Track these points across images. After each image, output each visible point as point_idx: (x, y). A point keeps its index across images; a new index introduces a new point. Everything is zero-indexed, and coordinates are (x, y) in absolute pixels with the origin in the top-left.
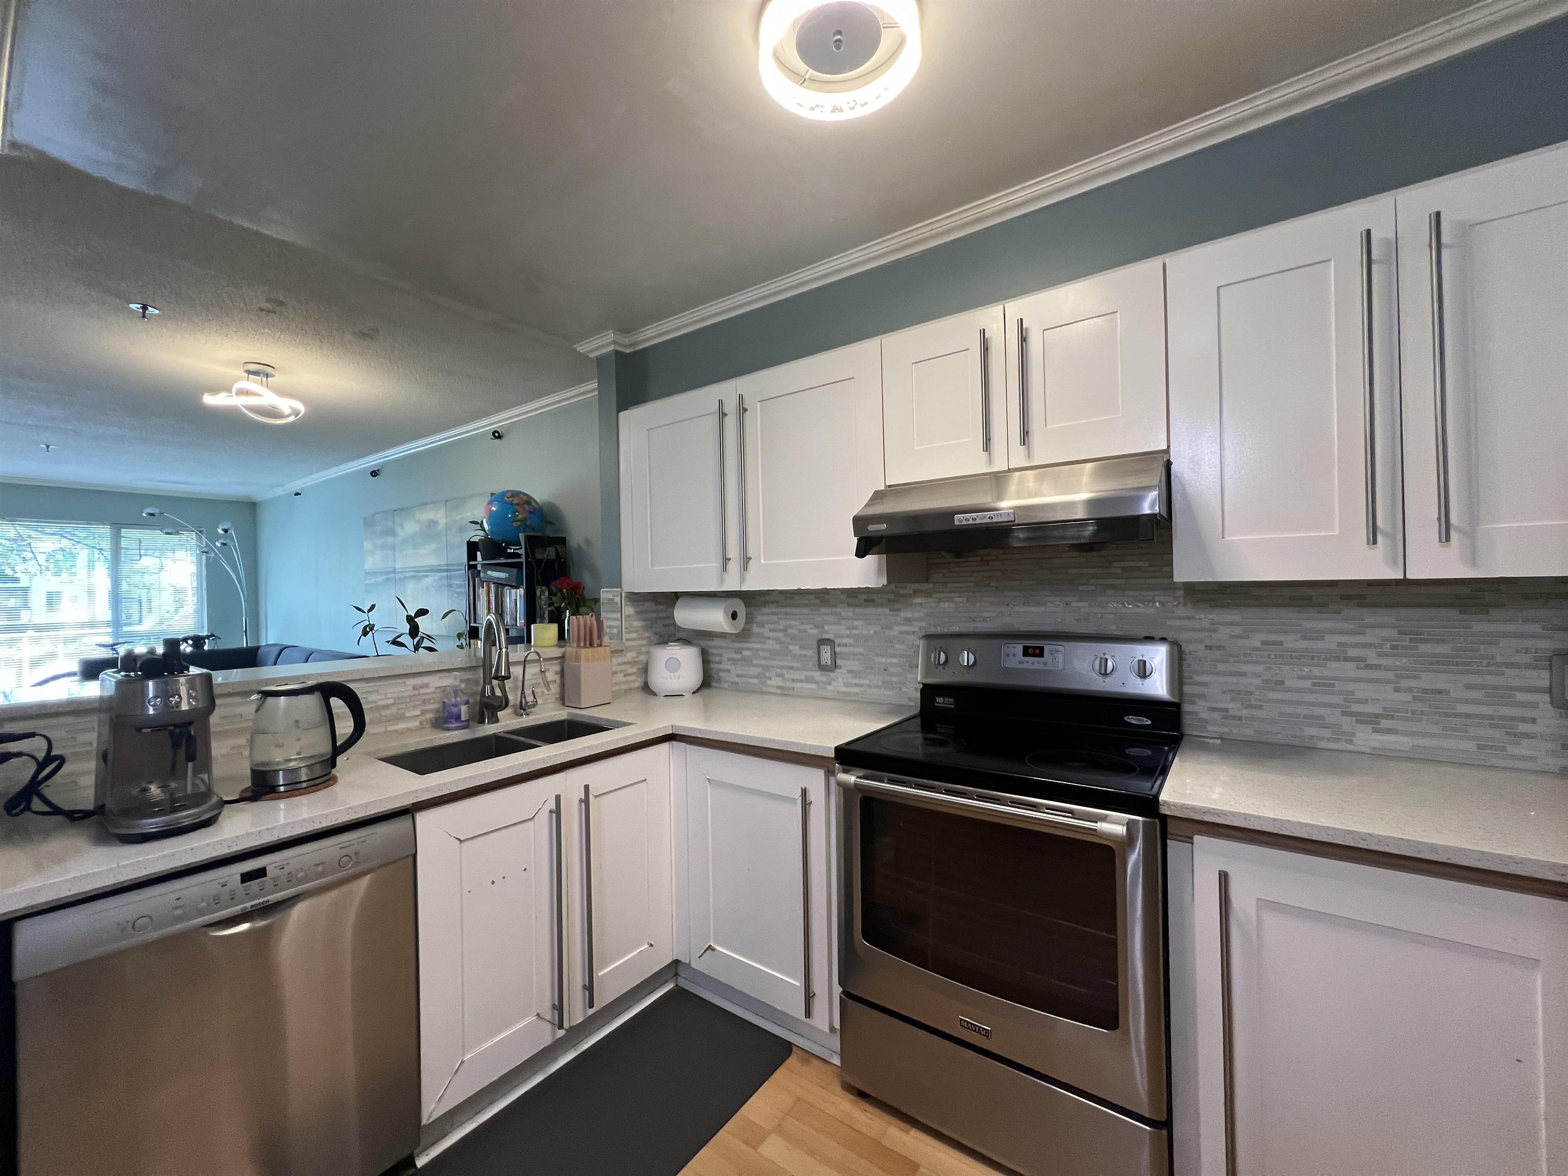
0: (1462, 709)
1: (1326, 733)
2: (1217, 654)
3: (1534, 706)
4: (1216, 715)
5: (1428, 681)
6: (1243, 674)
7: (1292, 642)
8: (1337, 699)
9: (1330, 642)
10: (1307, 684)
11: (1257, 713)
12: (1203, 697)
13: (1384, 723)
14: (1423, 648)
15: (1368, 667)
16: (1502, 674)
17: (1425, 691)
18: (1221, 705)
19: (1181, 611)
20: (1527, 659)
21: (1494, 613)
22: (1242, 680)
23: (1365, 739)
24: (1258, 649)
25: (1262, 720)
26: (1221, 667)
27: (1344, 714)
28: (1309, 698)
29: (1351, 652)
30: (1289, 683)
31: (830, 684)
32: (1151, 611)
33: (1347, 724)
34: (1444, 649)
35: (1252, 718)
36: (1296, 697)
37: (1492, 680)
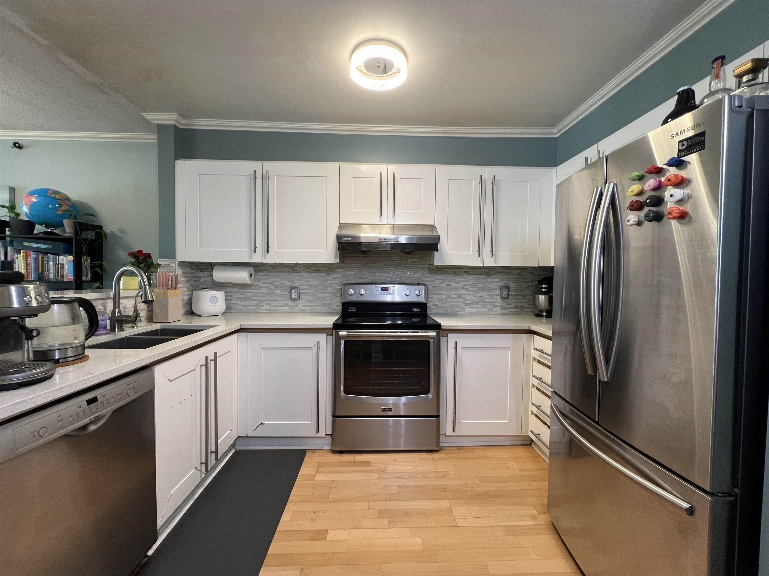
0: (486, 300)
1: (459, 309)
2: (436, 288)
3: (497, 299)
4: (434, 307)
5: (480, 294)
6: (441, 294)
7: (453, 284)
8: (461, 300)
9: (461, 284)
10: (455, 296)
11: (445, 305)
12: (432, 302)
13: (471, 306)
14: (479, 285)
15: (469, 291)
16: (492, 291)
17: (479, 296)
18: (436, 304)
19: (427, 275)
20: (496, 287)
21: (492, 276)
22: (441, 296)
23: (468, 310)
24: (445, 287)
25: (446, 307)
26: (437, 292)
27: (463, 304)
28: (456, 300)
29: (466, 287)
30: (452, 296)
31: (296, 306)
32: (418, 275)
33: (464, 306)
34: (483, 285)
35: (443, 307)
36: (454, 300)
37: (491, 293)
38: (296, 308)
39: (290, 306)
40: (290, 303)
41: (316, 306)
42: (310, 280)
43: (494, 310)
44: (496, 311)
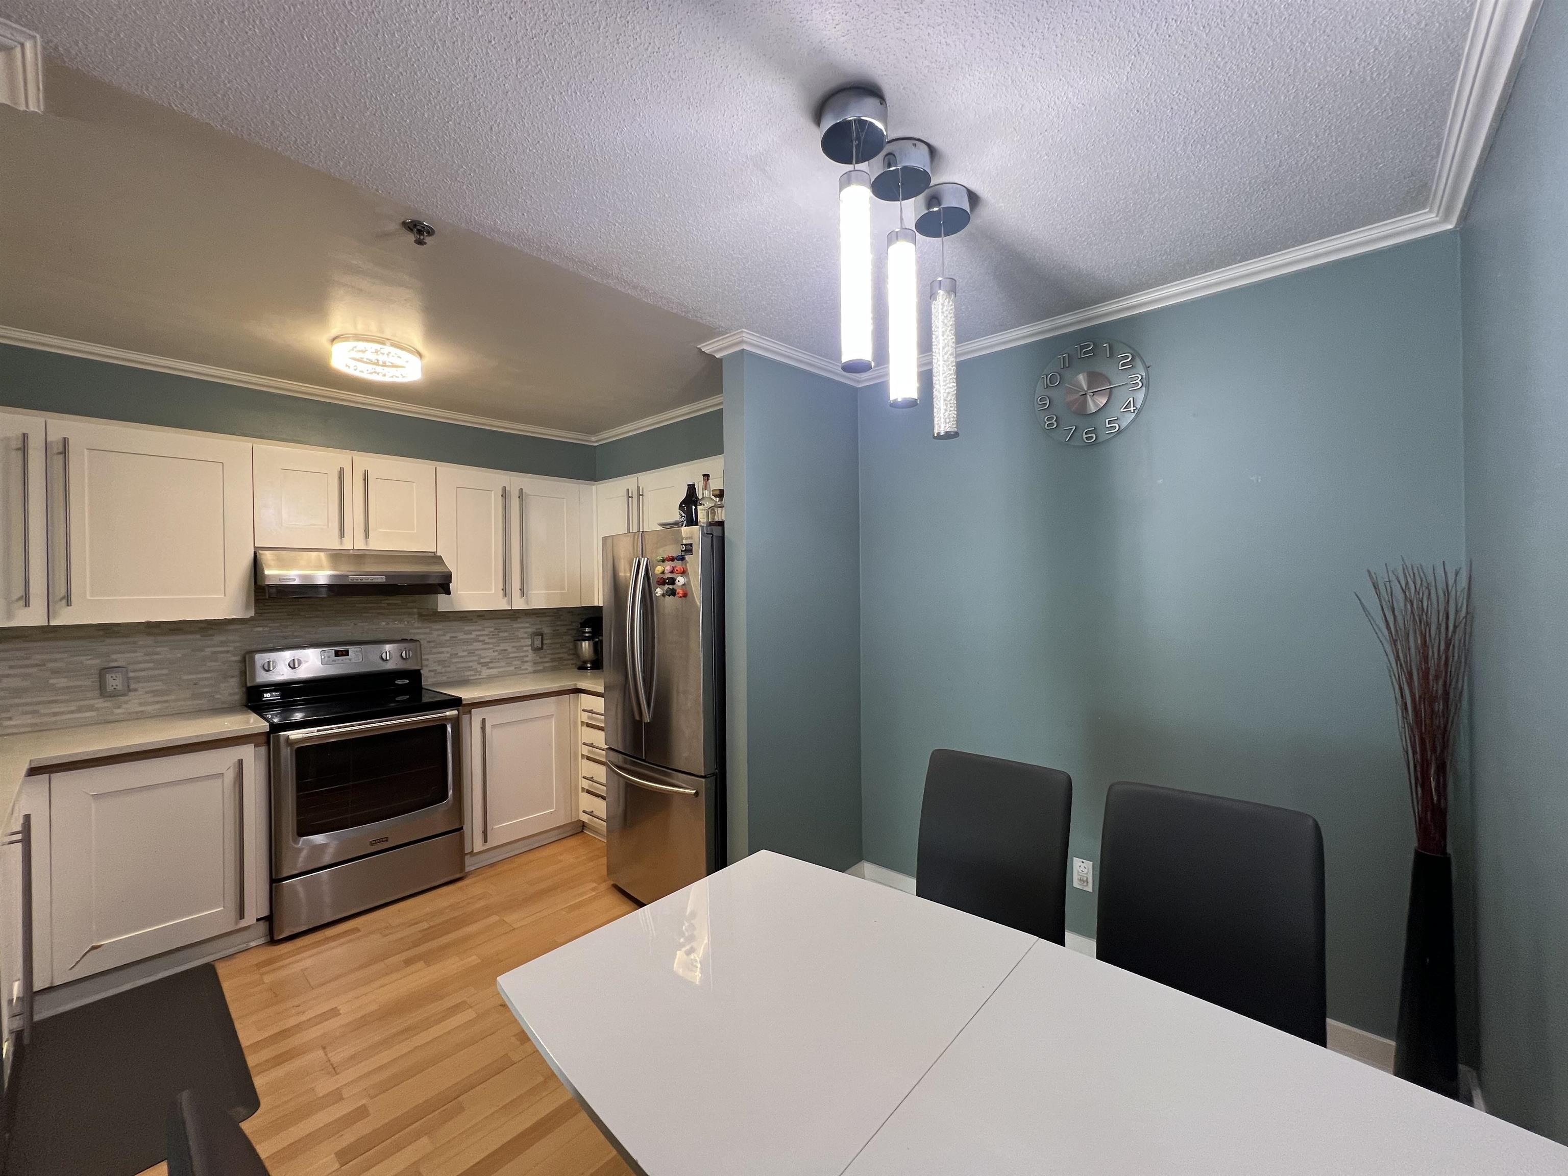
0: (511, 655)
1: (472, 673)
2: (432, 644)
3: (527, 651)
4: (432, 674)
5: (503, 646)
6: (443, 653)
7: (461, 636)
8: (475, 658)
9: (473, 636)
10: (465, 653)
11: (448, 669)
12: (427, 666)
13: (491, 665)
14: (501, 634)
15: (486, 643)
16: (520, 641)
17: (502, 650)
18: (434, 668)
19: (416, 625)
20: (526, 635)
21: (519, 620)
22: (442, 655)
23: (485, 672)
24: (448, 640)
25: (450, 672)
26: (434, 650)
27: (478, 664)
28: (466, 659)
29: (481, 638)
30: (460, 654)
31: (119, 708)
32: (403, 626)
33: (479, 667)
34: (506, 634)
35: (446, 672)
36: (462, 659)
37: (518, 644)
38: (119, 711)
39: (97, 709)
40: (100, 703)
41: (176, 701)
42: (158, 649)
43: (523, 668)
44: (527, 669)
